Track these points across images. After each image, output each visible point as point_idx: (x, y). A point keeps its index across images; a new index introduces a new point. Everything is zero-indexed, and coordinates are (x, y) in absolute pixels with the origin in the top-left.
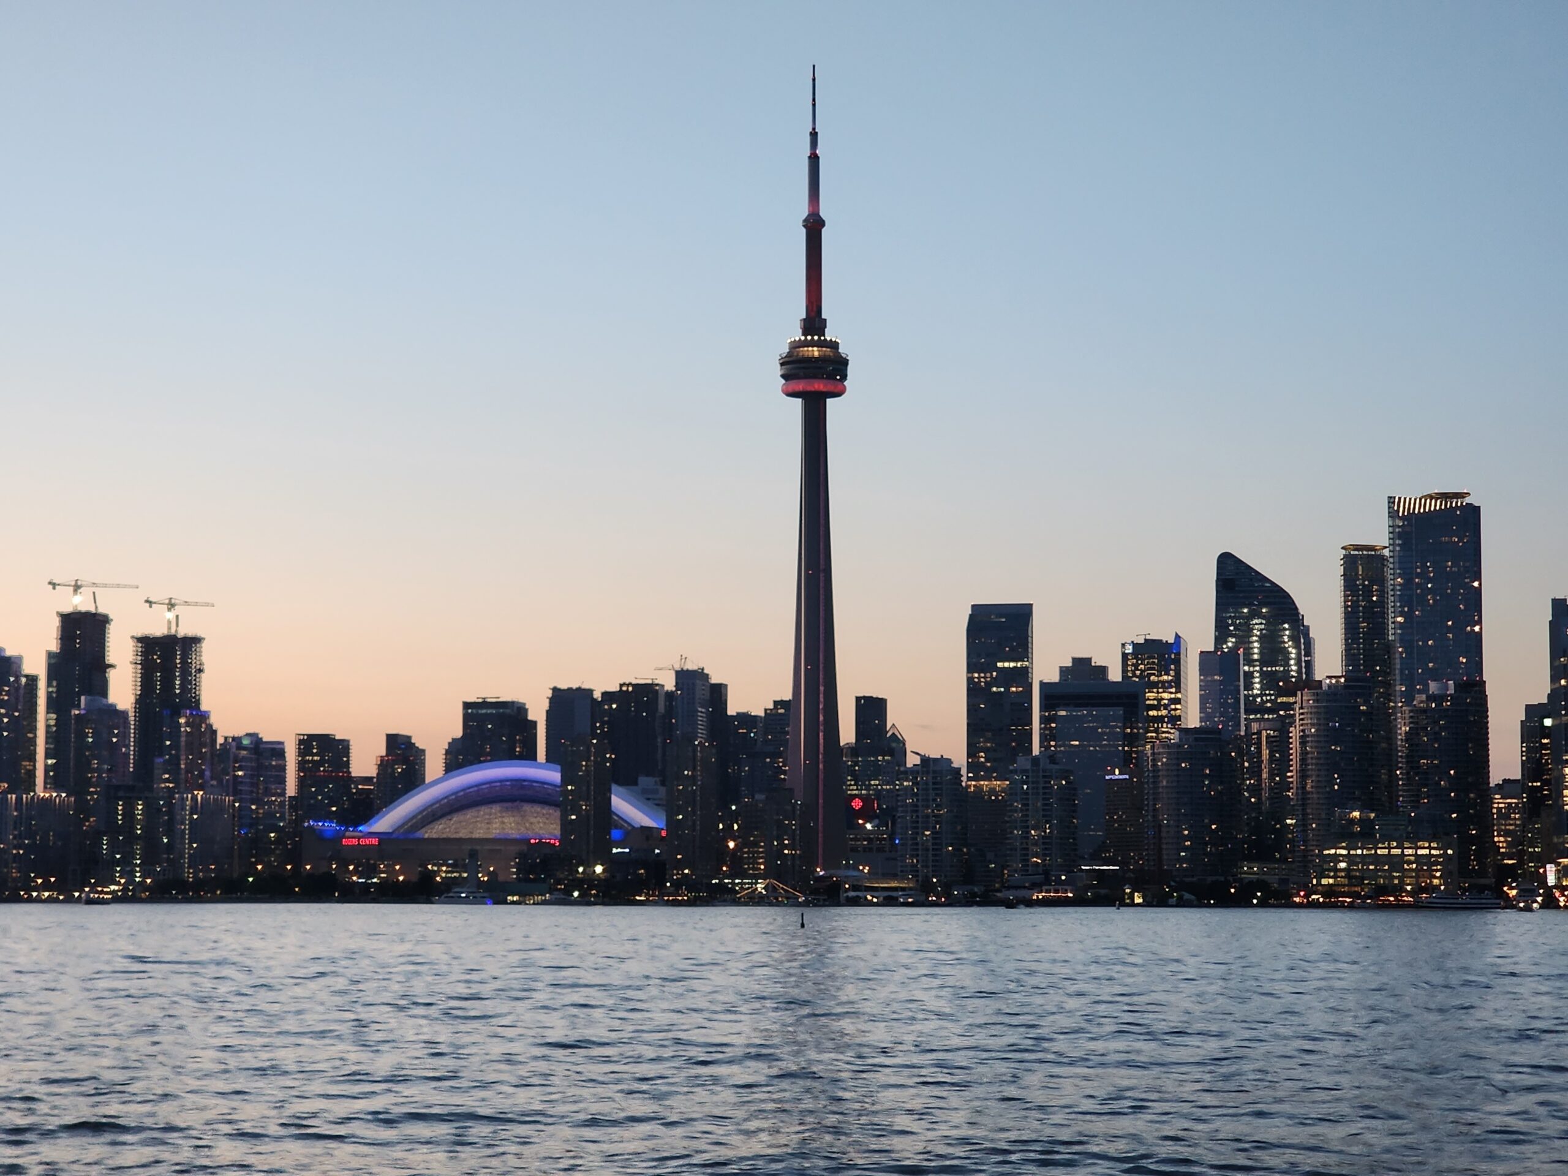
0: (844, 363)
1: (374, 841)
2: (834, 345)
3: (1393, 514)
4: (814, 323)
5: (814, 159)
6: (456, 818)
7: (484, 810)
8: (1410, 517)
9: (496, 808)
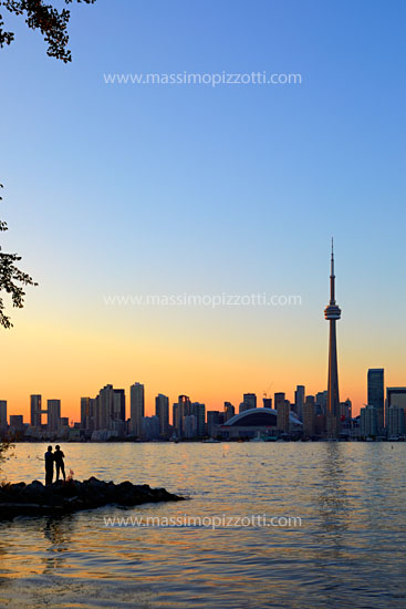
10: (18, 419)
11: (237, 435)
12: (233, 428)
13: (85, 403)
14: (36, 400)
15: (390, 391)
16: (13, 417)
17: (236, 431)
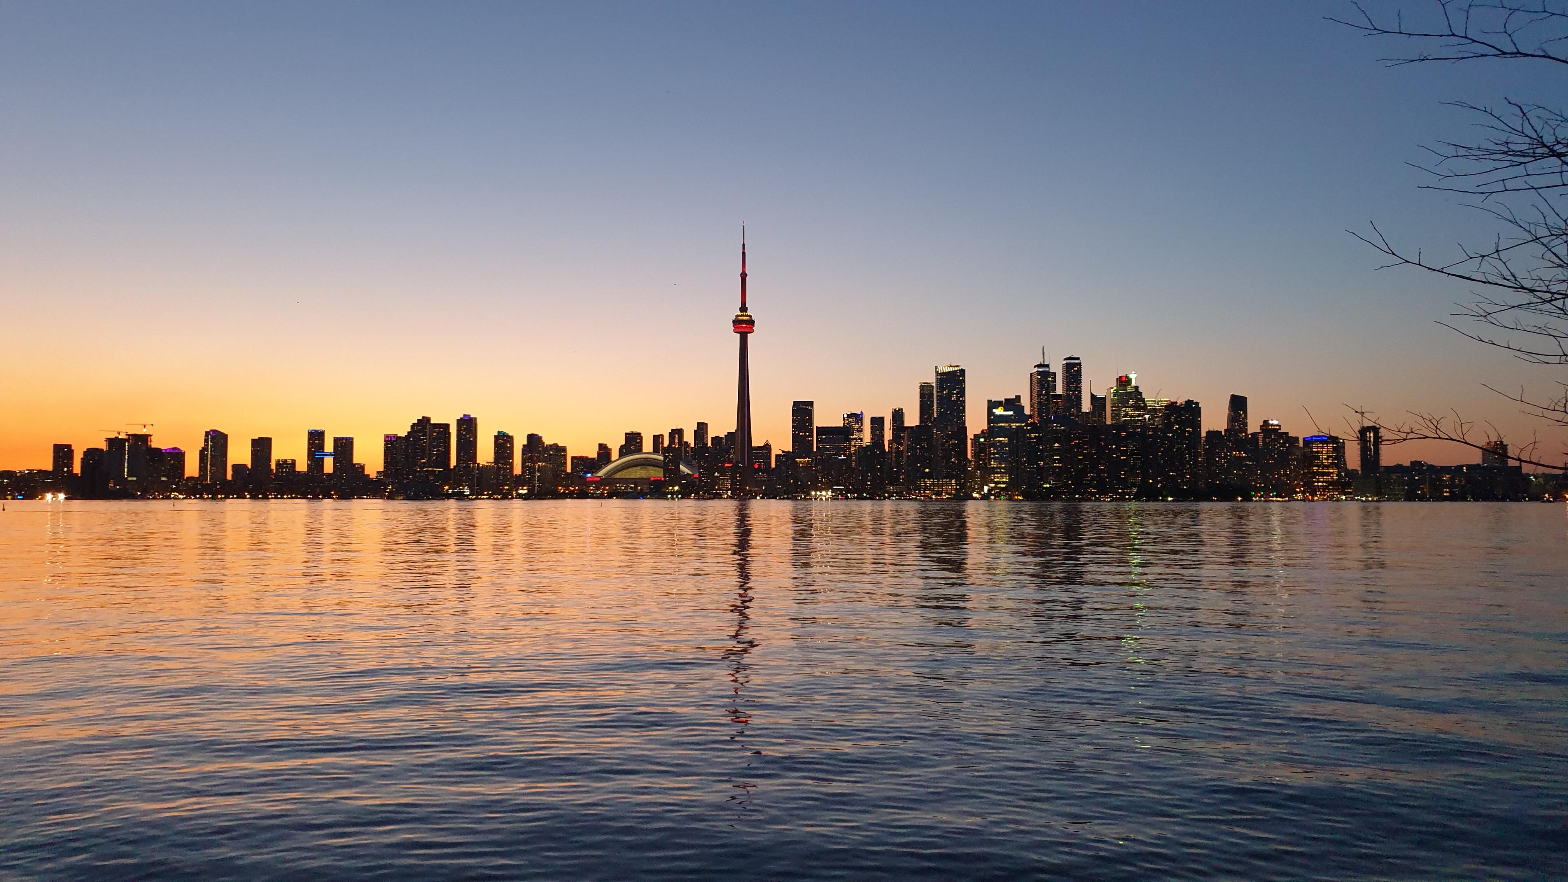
0: (754, 322)
1: (599, 479)
2: (750, 316)
3: (937, 372)
4: (744, 308)
5: (744, 253)
6: (625, 471)
7: (635, 468)
8: (943, 374)
9: (639, 468)
10: (287, 466)
13: (391, 442)
14: (316, 438)
15: (821, 430)
16: (281, 463)
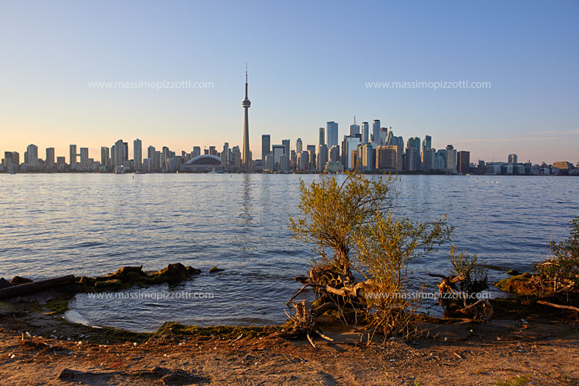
10: (61, 159)
11: (195, 169)
12: (193, 166)
13: (104, 151)
14: (73, 148)
15: (274, 147)
16: (58, 158)
17: (195, 167)
